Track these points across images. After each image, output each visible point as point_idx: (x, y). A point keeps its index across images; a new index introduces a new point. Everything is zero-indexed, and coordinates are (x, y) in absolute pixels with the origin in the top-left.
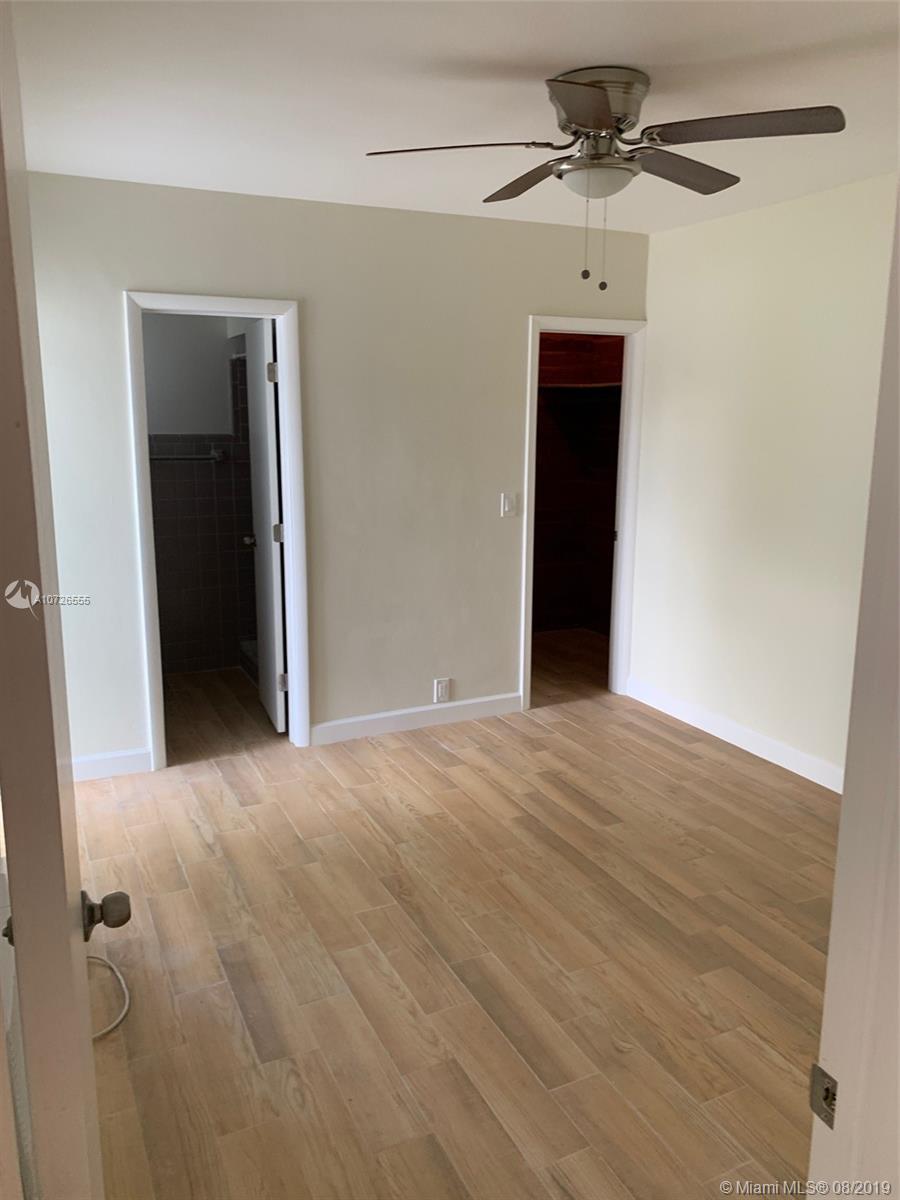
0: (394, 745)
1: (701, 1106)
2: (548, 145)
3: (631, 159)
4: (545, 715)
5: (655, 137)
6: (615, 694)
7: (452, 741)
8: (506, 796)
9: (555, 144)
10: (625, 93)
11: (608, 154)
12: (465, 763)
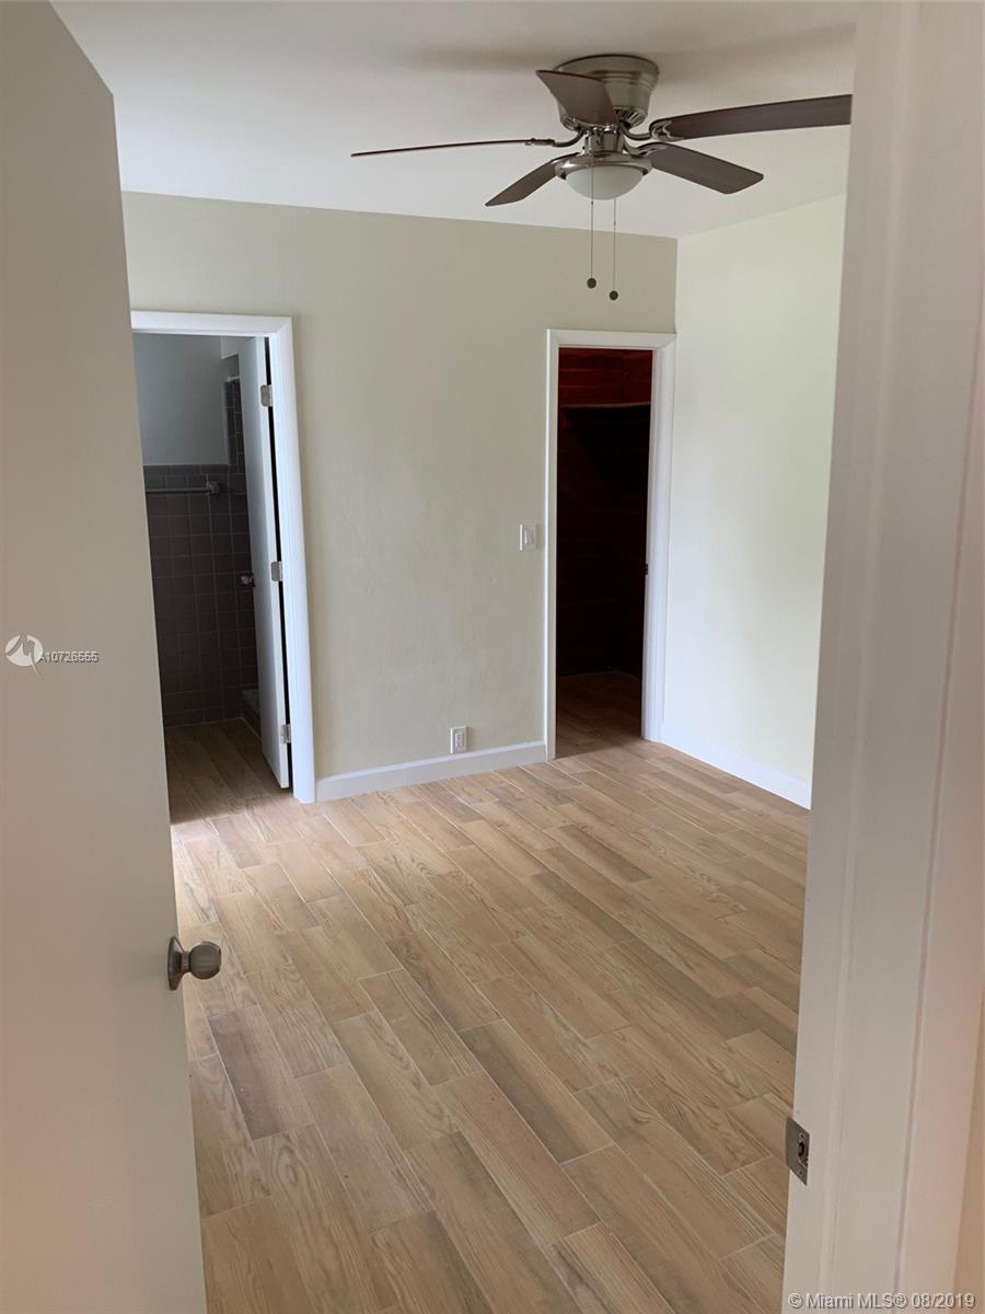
0: (407, 799)
1: (722, 1178)
2: (549, 142)
3: (639, 157)
4: (572, 764)
5: (664, 131)
6: (649, 741)
7: (470, 795)
8: (526, 852)
9: (556, 141)
10: (631, 83)
11: (615, 151)
12: (482, 818)
